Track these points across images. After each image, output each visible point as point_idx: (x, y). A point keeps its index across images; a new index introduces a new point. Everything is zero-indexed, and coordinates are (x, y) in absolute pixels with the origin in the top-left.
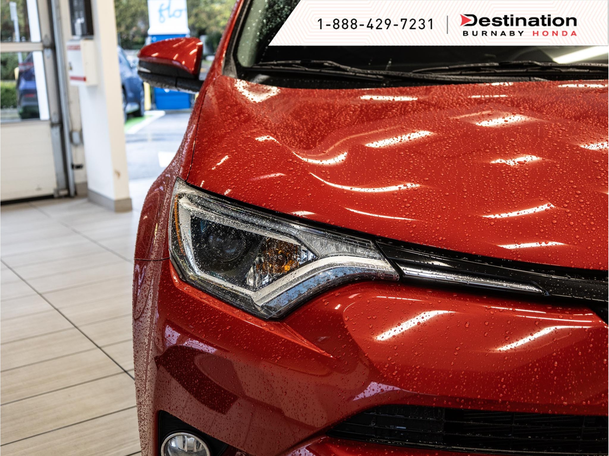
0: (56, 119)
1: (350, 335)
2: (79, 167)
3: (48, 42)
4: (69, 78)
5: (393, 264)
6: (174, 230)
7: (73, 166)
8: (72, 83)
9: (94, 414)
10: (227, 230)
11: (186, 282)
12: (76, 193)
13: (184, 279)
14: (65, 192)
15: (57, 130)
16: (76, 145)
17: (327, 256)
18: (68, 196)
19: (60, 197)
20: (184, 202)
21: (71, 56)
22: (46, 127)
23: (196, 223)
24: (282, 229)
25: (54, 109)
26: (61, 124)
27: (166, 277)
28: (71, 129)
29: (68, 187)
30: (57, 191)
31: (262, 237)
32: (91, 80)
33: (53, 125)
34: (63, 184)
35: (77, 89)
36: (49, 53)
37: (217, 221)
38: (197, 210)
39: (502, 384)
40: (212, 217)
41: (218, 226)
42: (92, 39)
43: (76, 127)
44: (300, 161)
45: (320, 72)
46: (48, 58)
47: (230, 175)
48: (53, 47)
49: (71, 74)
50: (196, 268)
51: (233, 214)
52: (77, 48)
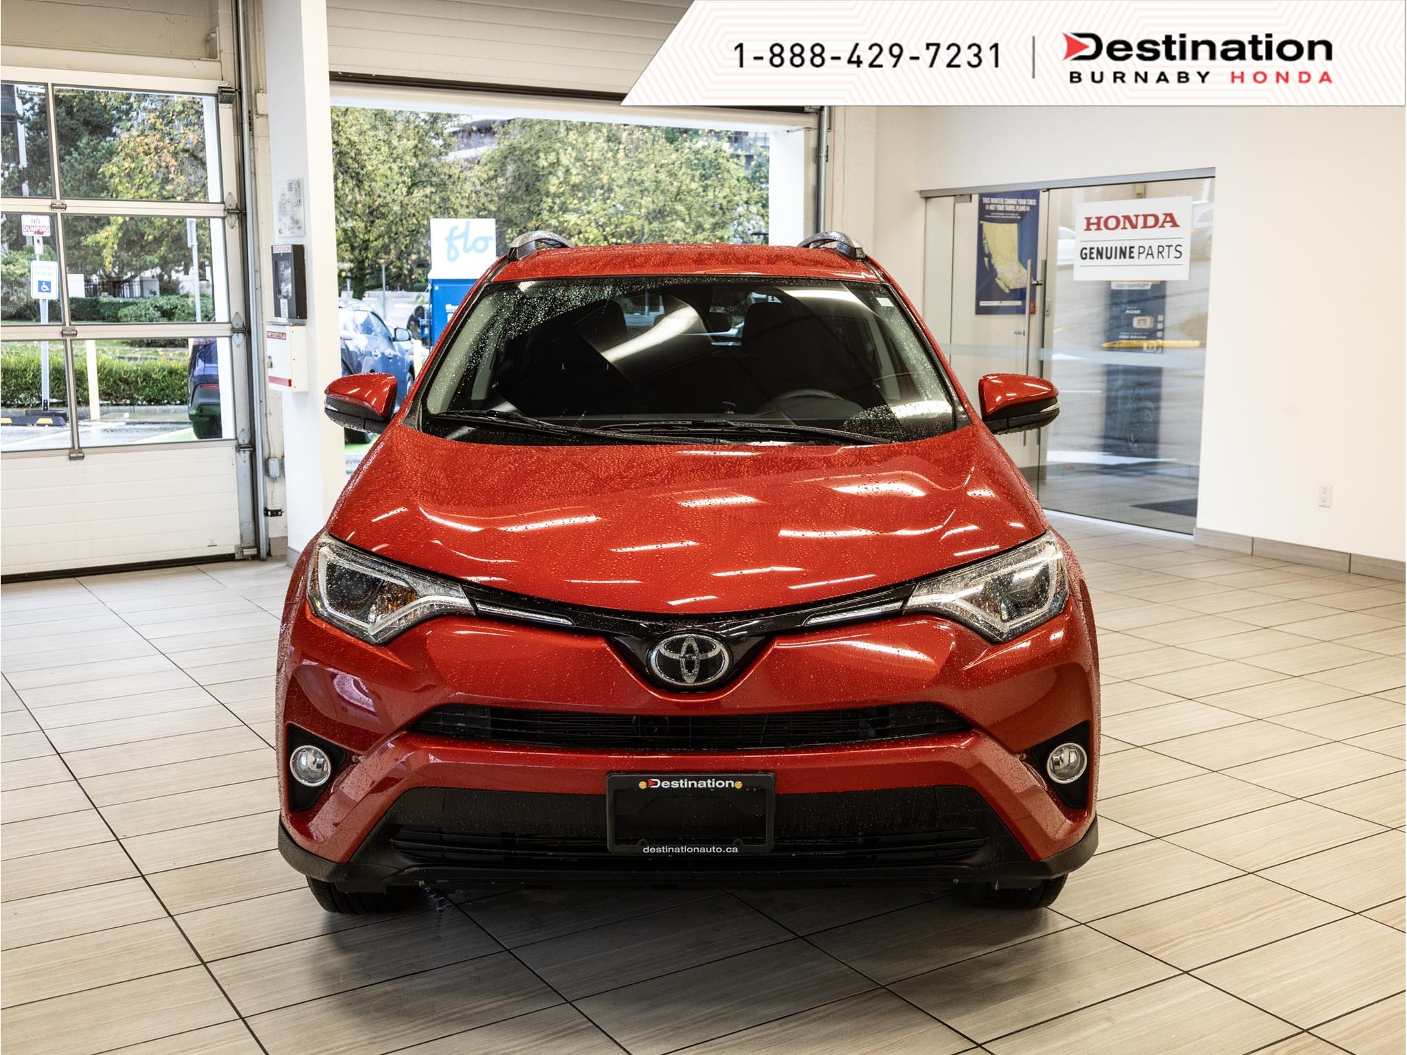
0: (244, 439)
1: (428, 654)
2: (276, 513)
3: (239, 324)
4: (267, 379)
5: (472, 602)
6: (314, 573)
7: (266, 510)
8: (272, 386)
9: (255, 811)
10: (353, 573)
11: (318, 617)
12: (269, 554)
13: (317, 615)
14: (253, 551)
15: (246, 455)
16: (274, 480)
17: (425, 596)
18: (257, 558)
19: (244, 559)
20: (325, 550)
21: (272, 347)
22: (229, 450)
23: (331, 568)
24: (396, 573)
25: (243, 423)
26: (252, 446)
27: (302, 612)
28: (266, 455)
29: (257, 545)
30: (241, 549)
31: (379, 580)
32: (299, 385)
33: (239, 448)
34: (250, 540)
35: (279, 397)
36: (239, 339)
37: (347, 566)
38: (332, 557)
39: (529, 688)
40: (344, 564)
41: (347, 571)
42: (303, 325)
43: (275, 451)
44: (425, 517)
45: (507, 423)
46: (238, 346)
47: (365, 528)
48: (246, 331)
49: (270, 372)
50: (326, 603)
51: (360, 561)
52: (281, 336)
